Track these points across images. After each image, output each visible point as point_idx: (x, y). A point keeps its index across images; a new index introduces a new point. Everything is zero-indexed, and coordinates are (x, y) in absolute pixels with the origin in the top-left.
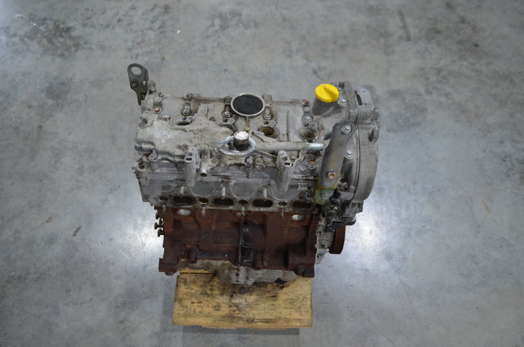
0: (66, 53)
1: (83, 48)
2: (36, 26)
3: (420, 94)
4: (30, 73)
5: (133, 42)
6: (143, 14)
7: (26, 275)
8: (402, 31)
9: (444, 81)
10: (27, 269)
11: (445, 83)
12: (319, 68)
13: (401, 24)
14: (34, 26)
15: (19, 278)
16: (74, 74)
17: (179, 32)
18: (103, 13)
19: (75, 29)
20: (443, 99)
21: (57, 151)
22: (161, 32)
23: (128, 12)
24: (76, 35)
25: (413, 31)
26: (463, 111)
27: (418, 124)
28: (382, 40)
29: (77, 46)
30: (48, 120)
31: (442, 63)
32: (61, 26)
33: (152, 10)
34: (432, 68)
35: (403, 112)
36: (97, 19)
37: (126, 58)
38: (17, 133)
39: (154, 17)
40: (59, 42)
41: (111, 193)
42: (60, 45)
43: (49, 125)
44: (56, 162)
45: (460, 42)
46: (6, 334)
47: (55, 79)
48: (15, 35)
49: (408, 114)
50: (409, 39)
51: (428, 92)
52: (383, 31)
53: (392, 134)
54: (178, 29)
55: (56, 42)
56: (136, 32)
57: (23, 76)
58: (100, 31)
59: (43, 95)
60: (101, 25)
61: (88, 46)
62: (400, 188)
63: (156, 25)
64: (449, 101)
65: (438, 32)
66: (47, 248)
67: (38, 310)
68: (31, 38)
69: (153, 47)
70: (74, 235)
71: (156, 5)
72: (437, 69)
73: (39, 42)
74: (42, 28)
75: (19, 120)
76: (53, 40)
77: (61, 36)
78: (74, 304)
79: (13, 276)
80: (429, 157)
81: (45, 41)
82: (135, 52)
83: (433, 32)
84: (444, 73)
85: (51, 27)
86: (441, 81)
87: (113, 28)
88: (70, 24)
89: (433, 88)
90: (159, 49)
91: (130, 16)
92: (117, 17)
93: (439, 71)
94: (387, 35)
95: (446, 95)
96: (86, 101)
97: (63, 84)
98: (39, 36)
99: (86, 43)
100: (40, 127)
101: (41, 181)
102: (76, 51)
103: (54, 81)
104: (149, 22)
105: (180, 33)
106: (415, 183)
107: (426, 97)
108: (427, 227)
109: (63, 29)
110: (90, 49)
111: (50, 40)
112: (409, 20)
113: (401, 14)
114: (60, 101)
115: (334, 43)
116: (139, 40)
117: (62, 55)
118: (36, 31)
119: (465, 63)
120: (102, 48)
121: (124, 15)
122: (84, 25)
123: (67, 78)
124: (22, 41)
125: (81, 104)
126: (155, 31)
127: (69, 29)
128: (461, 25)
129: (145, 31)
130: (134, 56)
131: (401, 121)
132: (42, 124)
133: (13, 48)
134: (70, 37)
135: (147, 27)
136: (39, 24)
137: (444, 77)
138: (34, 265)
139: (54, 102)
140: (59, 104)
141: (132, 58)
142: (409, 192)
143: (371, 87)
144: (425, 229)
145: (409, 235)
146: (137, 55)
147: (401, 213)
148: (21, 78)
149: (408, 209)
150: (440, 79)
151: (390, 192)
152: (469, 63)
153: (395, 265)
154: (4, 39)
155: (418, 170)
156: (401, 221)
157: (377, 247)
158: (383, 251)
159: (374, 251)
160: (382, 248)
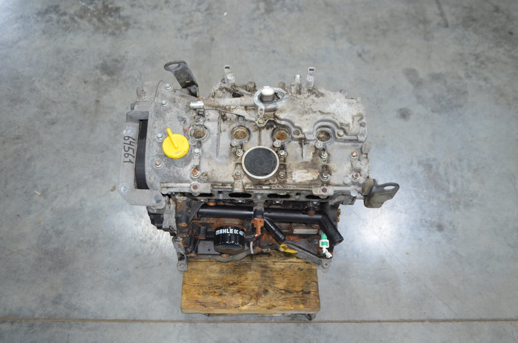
0: (117, 32)
1: (134, 27)
2: (85, 5)
3: (460, 78)
4: (83, 50)
5: (182, 22)
7: (94, 240)
8: (440, 18)
9: (483, 66)
10: (95, 234)
11: (483, 68)
12: (363, 50)
13: (438, 12)
14: (83, 6)
15: (88, 242)
16: (126, 52)
17: (225, 14)
19: (123, 9)
20: (482, 83)
21: (116, 125)
22: (209, 14)
24: (125, 15)
25: (450, 19)
26: (502, 95)
27: (460, 106)
28: (421, 27)
29: (127, 25)
30: (104, 94)
31: (480, 49)
32: (110, 6)
34: (471, 54)
35: (445, 94)
37: (176, 38)
38: (75, 107)
40: (109, 21)
42: (110, 24)
43: (106, 99)
45: (496, 30)
46: (79, 295)
47: (108, 57)
48: (65, 14)
49: (450, 96)
50: (447, 26)
51: (469, 77)
52: (421, 18)
53: (436, 115)
54: (225, 11)
55: (106, 21)
56: (184, 13)
57: (76, 52)
58: (148, 11)
59: (98, 71)
60: (149, 6)
61: (138, 25)
62: (447, 164)
63: (203, 7)
64: (488, 85)
65: (474, 20)
67: (109, 273)
68: (81, 17)
69: (201, 28)
72: (475, 55)
73: (90, 21)
74: (91, 7)
75: (76, 95)
76: (103, 19)
77: (111, 16)
78: (144, 268)
79: (82, 241)
80: (473, 136)
81: (95, 20)
82: (185, 32)
83: (469, 20)
84: (482, 59)
85: (100, 6)
86: (479, 66)
87: (162, 9)
88: (118, 4)
89: (472, 72)
90: (208, 30)
93: (477, 57)
94: (425, 22)
95: (485, 79)
96: (140, 78)
97: (116, 61)
98: (89, 15)
99: (136, 23)
100: (98, 101)
102: (126, 30)
103: (107, 58)
104: (195, 4)
105: (227, 15)
106: (460, 160)
107: (467, 81)
108: (475, 201)
109: (112, 9)
110: (140, 28)
111: (99, 20)
112: (446, 8)
113: (437, 2)
114: (115, 77)
115: (376, 28)
116: (187, 21)
117: (113, 34)
118: (85, 10)
119: (501, 50)
120: (152, 27)
122: (133, 6)
123: (120, 56)
124: (72, 19)
125: (136, 80)
126: (202, 12)
127: (117, 10)
128: (496, 14)
129: (193, 13)
130: (184, 36)
131: (444, 103)
132: (99, 99)
133: (64, 26)
134: (119, 16)
135: (194, 8)
136: (88, 4)
137: (482, 63)
138: (102, 230)
139: (109, 78)
140: (114, 80)
141: (182, 38)
142: (456, 168)
143: (414, 70)
144: (472, 203)
145: (458, 208)
146: (187, 35)
147: (449, 188)
148: (74, 54)
149: (455, 184)
150: (478, 64)
151: (438, 168)
152: (505, 50)
153: (446, 235)
154: (54, 17)
155: (463, 148)
156: (449, 195)
157: (428, 219)
158: (434, 222)
159: (426, 222)
160: (433, 220)
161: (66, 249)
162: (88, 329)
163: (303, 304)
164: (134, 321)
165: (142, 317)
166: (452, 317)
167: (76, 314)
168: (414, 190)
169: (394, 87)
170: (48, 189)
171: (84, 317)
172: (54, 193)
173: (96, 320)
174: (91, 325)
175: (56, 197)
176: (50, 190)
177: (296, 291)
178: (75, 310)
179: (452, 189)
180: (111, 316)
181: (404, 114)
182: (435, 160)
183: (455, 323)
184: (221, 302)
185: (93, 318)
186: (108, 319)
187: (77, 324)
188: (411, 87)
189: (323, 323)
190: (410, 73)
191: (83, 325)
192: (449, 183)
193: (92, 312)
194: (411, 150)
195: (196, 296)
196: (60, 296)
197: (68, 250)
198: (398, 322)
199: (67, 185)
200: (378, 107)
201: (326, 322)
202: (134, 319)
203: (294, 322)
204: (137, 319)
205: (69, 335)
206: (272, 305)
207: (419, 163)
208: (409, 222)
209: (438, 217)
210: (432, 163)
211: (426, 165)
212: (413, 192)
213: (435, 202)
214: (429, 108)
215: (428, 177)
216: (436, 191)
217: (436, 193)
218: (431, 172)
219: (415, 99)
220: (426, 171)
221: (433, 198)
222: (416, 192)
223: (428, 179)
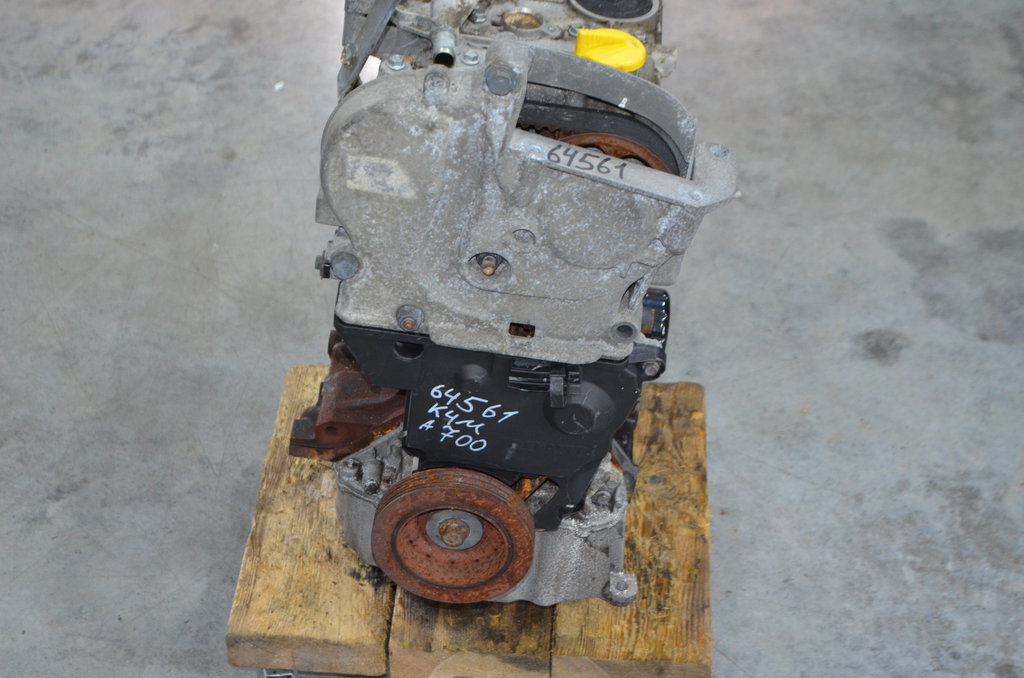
5: (130, 111)
6: (163, 41)
13: (1011, 62)
17: (279, 86)
18: (29, 38)
22: (222, 88)
23: (112, 36)
28: (950, 105)
33: (191, 31)
36: (11, 53)
37: (108, 152)
39: (199, 48)
41: (57, 499)
52: (951, 82)
53: (994, 347)
54: (278, 79)
56: (138, 86)
58: (20, 83)
60: (25, 69)
63: (205, 70)
69: (195, 124)
71: (202, 21)
82: (138, 137)
87: (65, 75)
90: (217, 131)
91: (120, 46)
92: (78, 49)
94: (965, 91)
104: (181, 62)
105: (282, 90)
113: (1009, 34)
115: (791, 113)
116: (150, 106)
120: (29, 125)
121: (99, 44)
126: (202, 84)
129: (170, 85)
130: (136, 148)
135: (175, 73)
141: (126, 151)
143: (919, 225)
146: (145, 146)
151: (998, 499)
157: (965, 648)
158: (986, 658)
159: (956, 656)
160: (982, 651)
168: (912, 563)
169: (845, 272)
181: (880, 347)
182: (988, 475)
188: (907, 271)
190: (906, 234)
194: (903, 448)
200: (789, 330)
207: (932, 486)
208: (891, 657)
209: (999, 642)
210: (977, 484)
211: (954, 491)
212: (905, 568)
213: (988, 599)
214: (972, 329)
215: (965, 525)
216: (993, 566)
217: (993, 572)
218: (975, 510)
219: (918, 304)
220: (957, 509)
221: (981, 586)
222: (920, 569)
223: (961, 532)
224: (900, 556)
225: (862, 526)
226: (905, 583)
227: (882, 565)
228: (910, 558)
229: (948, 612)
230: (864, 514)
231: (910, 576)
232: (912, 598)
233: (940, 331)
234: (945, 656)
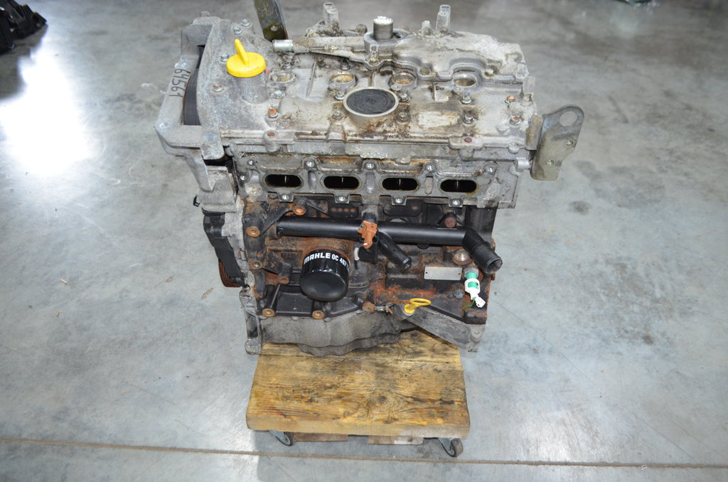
3: (651, 172)
7: (132, 339)
8: (616, 115)
9: (679, 161)
10: (134, 332)
11: (682, 163)
13: (613, 108)
15: (122, 342)
20: (682, 178)
21: (185, 210)
25: (629, 115)
26: (711, 191)
27: (657, 201)
28: (593, 122)
30: (175, 179)
31: (672, 145)
34: (662, 149)
35: (634, 188)
43: (176, 183)
44: (183, 220)
45: (689, 127)
46: (95, 409)
48: (140, 102)
49: (641, 191)
50: (626, 121)
51: (662, 171)
52: (592, 114)
53: (624, 210)
57: (146, 137)
62: (648, 265)
64: (691, 180)
65: (660, 117)
66: (164, 309)
67: (146, 382)
70: (204, 297)
72: (668, 150)
75: (138, 178)
78: (199, 378)
79: (113, 341)
80: (679, 234)
83: (654, 117)
84: (679, 154)
86: (676, 162)
89: (667, 167)
94: (598, 117)
95: (686, 174)
100: (165, 185)
101: (162, 238)
106: (666, 260)
107: (660, 175)
108: (695, 308)
112: (622, 105)
113: (611, 99)
119: (702, 146)
128: (688, 112)
131: (633, 197)
132: (167, 183)
133: (137, 112)
137: (679, 158)
138: (145, 328)
142: (660, 269)
143: (588, 163)
144: (691, 311)
145: (671, 316)
147: (654, 291)
148: (144, 139)
149: (663, 288)
150: (674, 159)
151: (634, 268)
152: (707, 146)
153: (658, 350)
154: (127, 104)
155: (667, 247)
156: (656, 301)
157: (629, 328)
158: (639, 333)
159: (627, 332)
160: (636, 330)
161: (88, 349)
162: (99, 458)
163: (442, 418)
164: (174, 449)
165: (188, 445)
166: (686, 461)
167: (85, 436)
168: (604, 293)
170: (78, 278)
171: (98, 440)
172: (87, 282)
173: (114, 446)
174: (104, 452)
175: (89, 286)
176: (80, 279)
177: (430, 400)
178: (85, 430)
179: (658, 293)
180: (139, 441)
181: (580, 208)
182: (629, 259)
183: (692, 470)
184: (311, 411)
185: (110, 442)
186: (132, 445)
187: (83, 450)
188: (586, 180)
189: (474, 464)
190: (584, 166)
191: (93, 451)
192: (653, 286)
193: (110, 435)
194: (594, 247)
195: (272, 401)
196: (66, 411)
197: (90, 351)
198: (597, 466)
199: (107, 274)
200: (544, 200)
201: (479, 462)
202: (174, 446)
203: (428, 461)
204: (178, 447)
205: (67, 465)
206: (392, 418)
207: (607, 262)
208: (600, 331)
209: (643, 326)
210: (625, 262)
211: (617, 264)
212: (601, 295)
213: (636, 308)
214: (614, 203)
215: (622, 278)
216: (636, 295)
217: (636, 298)
218: (626, 273)
219: (592, 192)
220: (619, 272)
221: (633, 303)
222: (607, 296)
223: (622, 281)
224: (599, 290)
225: (582, 277)
226: (602, 301)
227: (592, 293)
228: (603, 291)
229: (621, 313)
230: (582, 273)
231: (604, 298)
232: (606, 307)
233: (601, 203)
234: (622, 331)
